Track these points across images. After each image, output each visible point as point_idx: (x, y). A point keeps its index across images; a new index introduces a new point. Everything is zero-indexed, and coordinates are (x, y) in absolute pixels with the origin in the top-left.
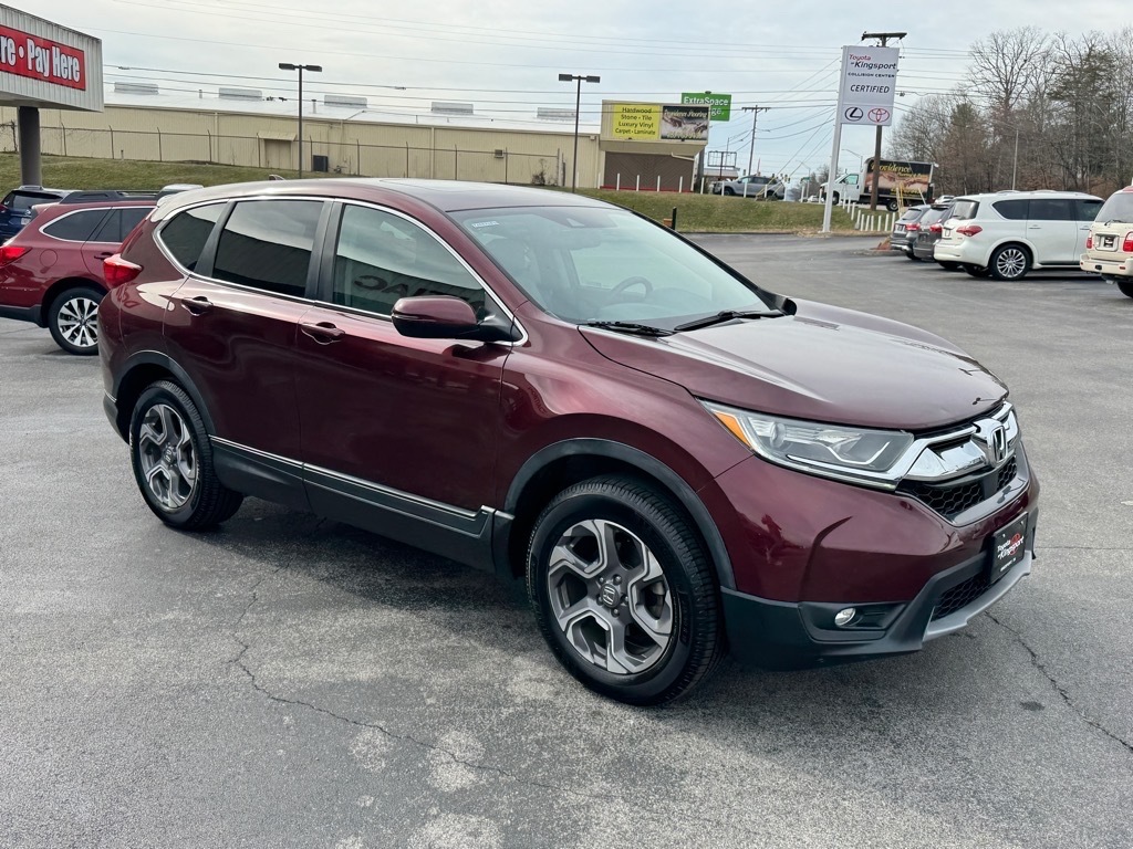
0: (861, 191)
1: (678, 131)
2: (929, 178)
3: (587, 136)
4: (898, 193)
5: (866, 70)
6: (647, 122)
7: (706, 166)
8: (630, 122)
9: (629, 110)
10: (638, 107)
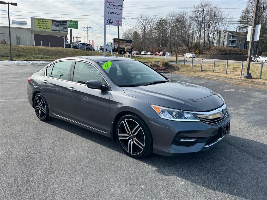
1: (58, 28)
2: (131, 44)
3: (27, 29)
4: (126, 49)
5: (112, 7)
6: (47, 25)
7: (73, 42)
8: (42, 25)
9: (40, 21)
10: (43, 20)
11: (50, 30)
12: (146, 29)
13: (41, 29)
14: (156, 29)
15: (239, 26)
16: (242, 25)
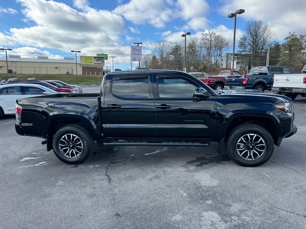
1: (98, 62)
3: (78, 63)
5: (136, 51)
6: (91, 60)
8: (87, 60)
9: (86, 58)
10: (88, 57)
11: (93, 63)
12: (163, 54)
13: (87, 63)
14: (172, 55)
15: (239, 51)
16: (240, 50)
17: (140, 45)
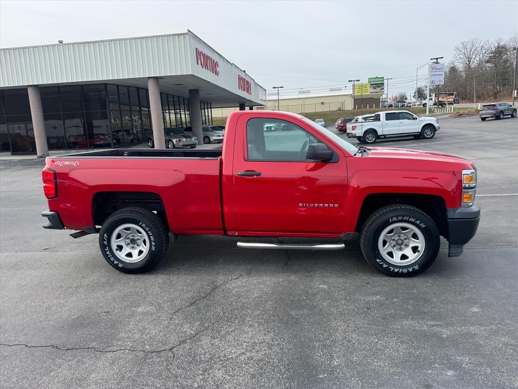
0: (434, 102)
1: (375, 90)
2: (454, 97)
3: (348, 95)
5: (435, 70)
6: (366, 89)
8: (361, 89)
9: (360, 86)
10: (363, 85)
12: (472, 62)
13: (360, 93)
17: (439, 60)
